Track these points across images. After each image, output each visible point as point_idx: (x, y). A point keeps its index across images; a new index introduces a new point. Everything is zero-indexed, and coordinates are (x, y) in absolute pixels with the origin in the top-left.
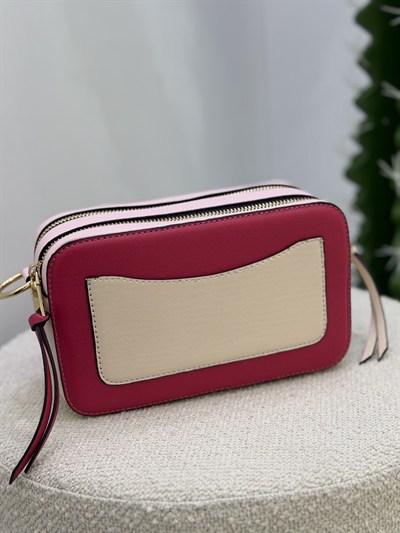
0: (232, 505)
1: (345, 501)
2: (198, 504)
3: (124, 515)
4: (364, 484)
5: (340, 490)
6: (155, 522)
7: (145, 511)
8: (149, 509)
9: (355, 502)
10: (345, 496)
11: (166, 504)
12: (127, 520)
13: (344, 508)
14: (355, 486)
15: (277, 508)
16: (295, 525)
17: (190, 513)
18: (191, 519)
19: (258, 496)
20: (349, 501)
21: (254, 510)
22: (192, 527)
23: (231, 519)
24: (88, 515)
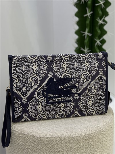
0: (54, 137)
1: (77, 139)
2: (48, 137)
3: (33, 138)
5: (76, 137)
6: (39, 139)
7: (37, 137)
8: (38, 137)
9: (79, 139)
10: (77, 138)
11: (41, 136)
12: (34, 139)
13: (77, 140)
14: (79, 136)
15: (63, 139)
16: (66, 143)
17: (46, 138)
18: (46, 139)
19: (59, 136)
20: (78, 139)
21: (59, 139)
22: (46, 141)
23: (54, 140)
24: (26, 137)
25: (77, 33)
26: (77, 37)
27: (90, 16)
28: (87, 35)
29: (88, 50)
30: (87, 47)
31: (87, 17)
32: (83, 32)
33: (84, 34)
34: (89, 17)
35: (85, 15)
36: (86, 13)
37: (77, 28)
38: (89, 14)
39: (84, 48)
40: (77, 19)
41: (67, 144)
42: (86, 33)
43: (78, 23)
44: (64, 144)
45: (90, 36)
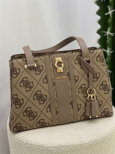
0: (62, 146)
2: (55, 146)
4: (89, 143)
6: (46, 149)
8: (45, 147)
9: (87, 146)
10: (85, 145)
11: (49, 146)
12: (41, 149)
13: (85, 147)
15: (71, 147)
18: (54, 149)
19: (67, 144)
21: (66, 147)
22: (54, 150)
23: (62, 149)
24: (33, 147)
25: (99, 32)
26: (99, 37)
27: (112, 14)
28: (109, 34)
29: (110, 51)
30: (109, 47)
31: (109, 15)
32: (105, 32)
33: (106, 33)
34: (111, 16)
35: (106, 14)
36: (108, 11)
37: (99, 27)
38: (110, 12)
39: (106, 49)
40: (99, 18)
41: (75, 152)
42: (108, 33)
43: (100, 22)
44: (72, 152)
45: (113, 35)
